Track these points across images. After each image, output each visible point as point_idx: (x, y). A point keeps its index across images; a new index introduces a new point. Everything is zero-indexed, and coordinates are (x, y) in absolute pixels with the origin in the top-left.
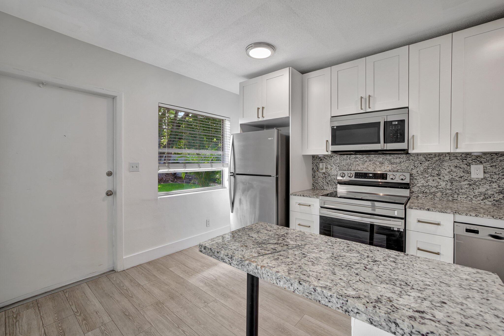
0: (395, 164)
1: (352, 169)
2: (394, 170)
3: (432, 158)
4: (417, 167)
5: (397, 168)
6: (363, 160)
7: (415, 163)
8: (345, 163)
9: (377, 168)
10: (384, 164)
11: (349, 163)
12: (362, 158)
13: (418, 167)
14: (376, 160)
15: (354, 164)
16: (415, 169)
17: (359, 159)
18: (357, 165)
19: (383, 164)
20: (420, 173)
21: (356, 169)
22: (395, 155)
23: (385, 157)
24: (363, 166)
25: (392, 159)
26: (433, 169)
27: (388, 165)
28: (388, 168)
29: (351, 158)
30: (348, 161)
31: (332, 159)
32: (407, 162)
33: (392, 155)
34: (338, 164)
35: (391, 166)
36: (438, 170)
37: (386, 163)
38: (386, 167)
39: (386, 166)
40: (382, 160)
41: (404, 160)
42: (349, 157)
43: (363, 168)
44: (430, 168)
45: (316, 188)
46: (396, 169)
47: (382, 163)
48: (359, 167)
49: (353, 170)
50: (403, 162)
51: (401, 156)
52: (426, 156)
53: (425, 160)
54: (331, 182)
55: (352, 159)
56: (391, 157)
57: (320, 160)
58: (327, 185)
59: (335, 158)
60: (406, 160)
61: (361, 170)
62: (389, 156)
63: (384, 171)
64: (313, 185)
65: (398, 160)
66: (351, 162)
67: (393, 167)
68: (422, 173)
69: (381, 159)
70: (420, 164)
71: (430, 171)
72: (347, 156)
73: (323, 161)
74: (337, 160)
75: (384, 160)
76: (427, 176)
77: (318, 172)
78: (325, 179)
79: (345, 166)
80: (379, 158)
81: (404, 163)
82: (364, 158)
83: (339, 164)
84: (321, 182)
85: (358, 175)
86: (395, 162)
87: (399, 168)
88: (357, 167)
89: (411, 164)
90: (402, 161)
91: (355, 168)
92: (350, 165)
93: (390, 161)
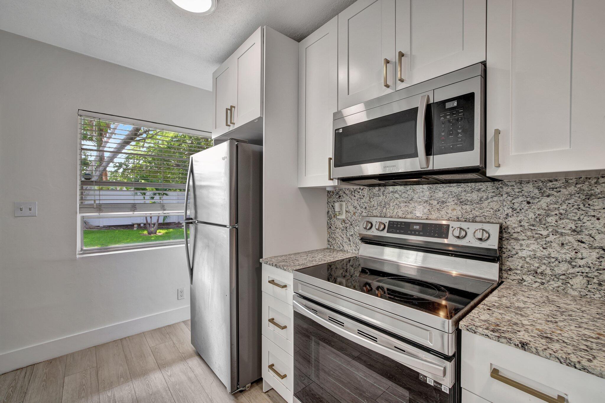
0: (468, 203)
1: (388, 213)
2: (468, 217)
3: (558, 190)
4: (518, 210)
5: (473, 212)
6: (406, 196)
7: (513, 201)
8: (376, 203)
9: (433, 213)
10: (447, 204)
11: (383, 203)
12: (405, 192)
13: (523, 211)
14: (430, 196)
15: (391, 204)
16: (515, 215)
17: (400, 193)
18: (396, 206)
19: (445, 204)
20: (528, 224)
21: (395, 213)
22: (469, 184)
23: (448, 188)
24: (407, 209)
25: (463, 194)
26: (561, 217)
27: (455, 207)
28: (455, 213)
29: (387, 191)
30: (381, 198)
31: (356, 195)
32: (495, 199)
33: (463, 185)
34: (364, 204)
35: (460, 208)
36: (576, 218)
37: (450, 201)
38: (449, 211)
39: (450, 208)
40: (442, 195)
41: (490, 196)
42: (382, 190)
43: (406, 213)
44: (553, 213)
45: (332, 247)
46: (471, 216)
47: (443, 202)
48: (399, 210)
49: (388, 216)
50: (487, 198)
51: (481, 185)
52: (541, 184)
53: (539, 195)
54: (354, 238)
55: (388, 195)
56: (460, 189)
57: (338, 196)
58: (349, 243)
59: (360, 193)
60: (493, 194)
61: (404, 216)
62: (455, 188)
63: (447, 218)
64: (329, 241)
65: (475, 196)
66: (386, 200)
67: (464, 211)
68: (533, 225)
69: (440, 194)
70: (525, 203)
71: (551, 220)
72: (380, 189)
73: (343, 199)
74: (364, 196)
75: (446, 196)
76: (545, 233)
77: (335, 219)
78: (346, 232)
79: (376, 208)
80: (437, 191)
81: (489, 203)
82: (408, 193)
83: (366, 204)
84: (339, 237)
85: (394, 227)
86: (469, 199)
87: (477, 214)
88: (396, 211)
89: (505, 204)
90: (485, 197)
91: (392, 212)
92: (384, 207)
93: (458, 197)
